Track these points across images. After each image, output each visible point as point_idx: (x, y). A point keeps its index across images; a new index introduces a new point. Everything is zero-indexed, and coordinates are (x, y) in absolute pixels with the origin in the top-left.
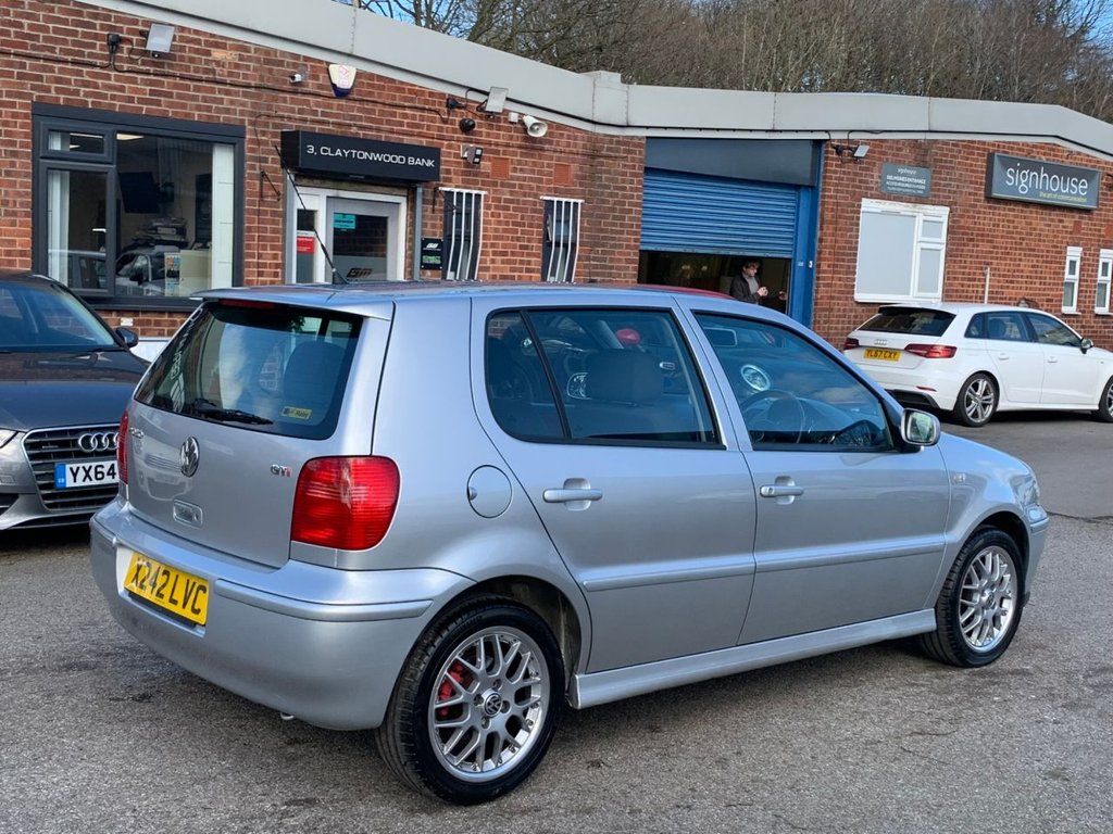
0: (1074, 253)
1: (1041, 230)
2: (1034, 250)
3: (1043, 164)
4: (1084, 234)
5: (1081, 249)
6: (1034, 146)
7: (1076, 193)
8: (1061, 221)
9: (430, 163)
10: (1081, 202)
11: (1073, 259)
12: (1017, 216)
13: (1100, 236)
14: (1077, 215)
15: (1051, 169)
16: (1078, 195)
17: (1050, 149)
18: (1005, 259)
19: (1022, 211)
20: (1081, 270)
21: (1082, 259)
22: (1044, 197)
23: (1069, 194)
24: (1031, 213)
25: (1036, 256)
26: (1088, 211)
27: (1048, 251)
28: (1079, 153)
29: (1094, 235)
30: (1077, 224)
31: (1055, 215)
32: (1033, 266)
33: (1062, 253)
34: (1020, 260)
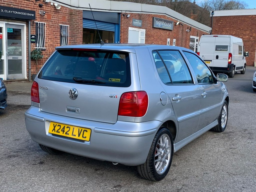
0: (169, 40)
1: (163, 35)
2: (161, 39)
3: (163, 20)
4: (170, 36)
5: (170, 39)
6: (161, 16)
7: (169, 26)
8: (166, 33)
9: (33, 15)
10: (170, 28)
11: (168, 41)
12: (158, 32)
13: (173, 36)
14: (169, 31)
15: (165, 21)
16: (169, 27)
17: (164, 16)
18: (156, 41)
19: (159, 30)
20: (170, 43)
21: (170, 41)
22: (163, 27)
23: (168, 27)
24: (161, 31)
25: (162, 41)
26: (171, 30)
27: (164, 40)
28: (169, 18)
29: (172, 36)
30: (169, 33)
31: (165, 31)
32: (161, 43)
33: (166, 40)
34: (159, 41)
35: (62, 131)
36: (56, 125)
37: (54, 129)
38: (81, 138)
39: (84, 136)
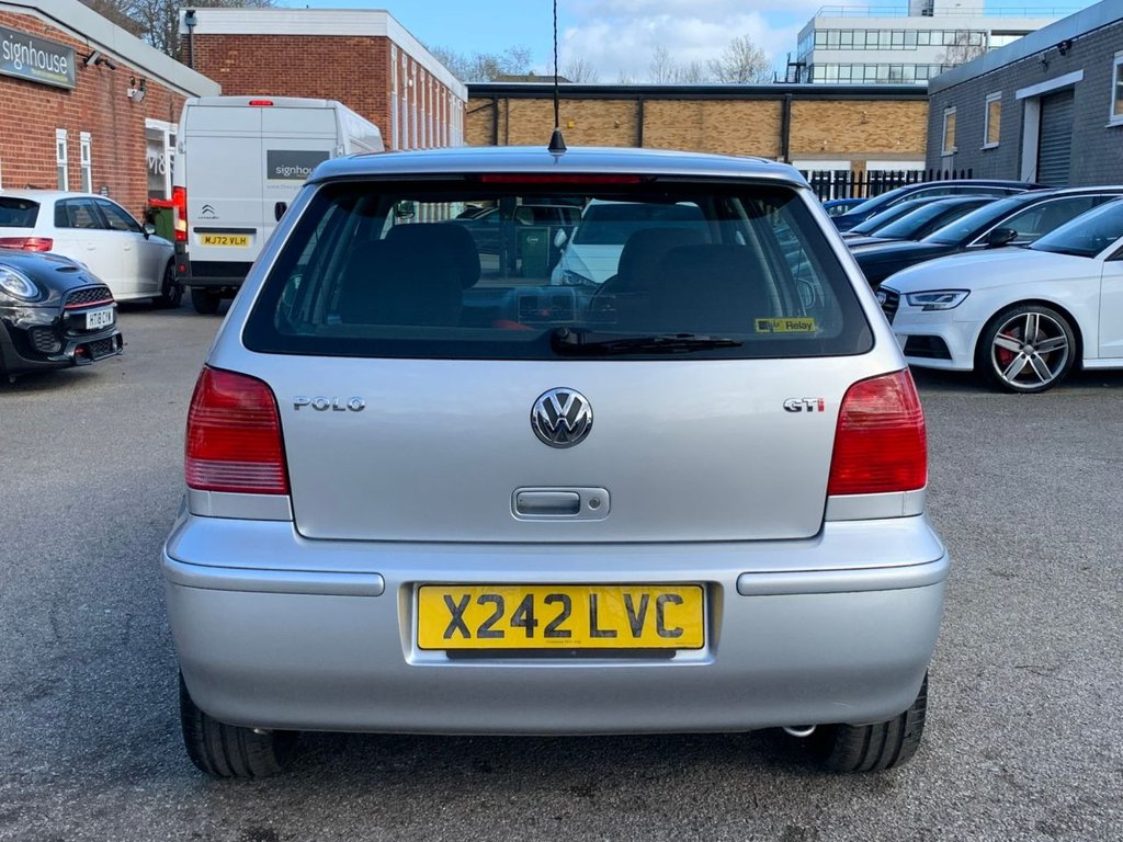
0: (61, 135)
1: (34, 110)
2: (30, 132)
3: (30, 38)
4: (66, 116)
5: (65, 131)
6: (19, 18)
7: (59, 70)
8: (48, 101)
10: (62, 81)
11: (61, 142)
12: (13, 94)
13: (79, 118)
14: (60, 95)
15: (40, 44)
16: (60, 74)
17: (31, 22)
18: (9, 142)
19: (17, 89)
20: (69, 153)
21: (68, 143)
22: (35, 75)
23: (53, 72)
24: (24, 90)
25: (34, 139)
26: (65, 91)
27: (41, 133)
28: (54, 29)
29: (73, 117)
30: (61, 104)
31: (43, 94)
32: (32, 150)
33: (52, 135)
34: (22, 143)
35: (514, 622)
36: (467, 598)
37: (458, 622)
38: (650, 638)
39: (669, 627)
